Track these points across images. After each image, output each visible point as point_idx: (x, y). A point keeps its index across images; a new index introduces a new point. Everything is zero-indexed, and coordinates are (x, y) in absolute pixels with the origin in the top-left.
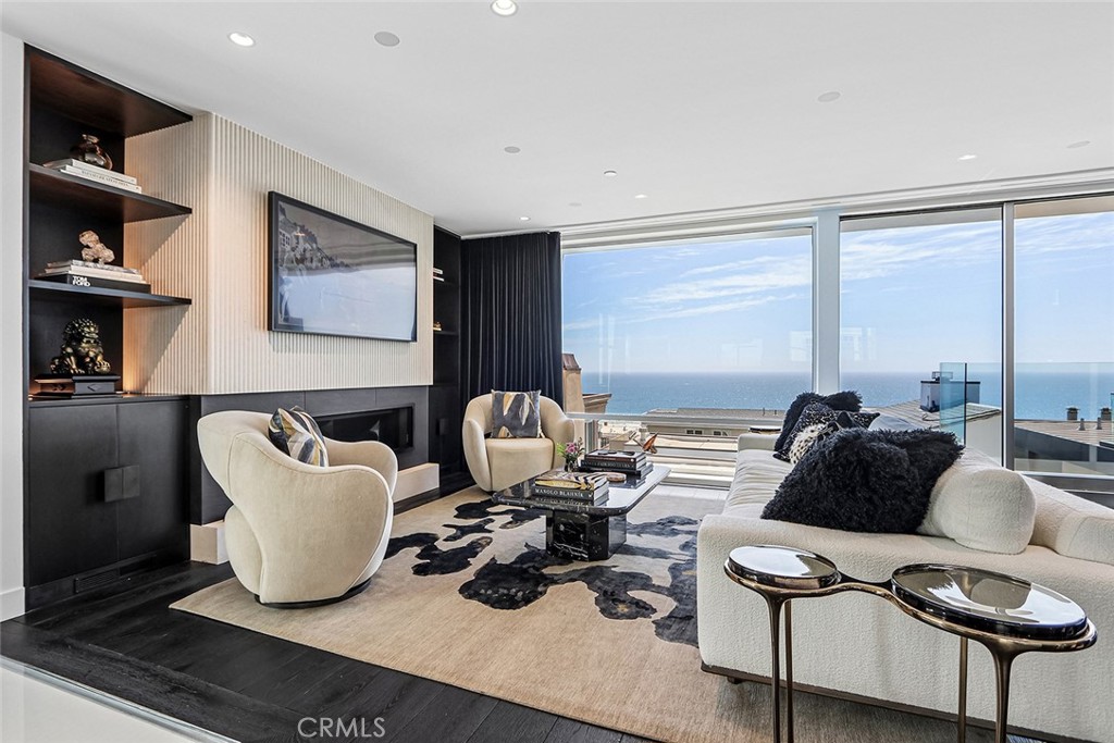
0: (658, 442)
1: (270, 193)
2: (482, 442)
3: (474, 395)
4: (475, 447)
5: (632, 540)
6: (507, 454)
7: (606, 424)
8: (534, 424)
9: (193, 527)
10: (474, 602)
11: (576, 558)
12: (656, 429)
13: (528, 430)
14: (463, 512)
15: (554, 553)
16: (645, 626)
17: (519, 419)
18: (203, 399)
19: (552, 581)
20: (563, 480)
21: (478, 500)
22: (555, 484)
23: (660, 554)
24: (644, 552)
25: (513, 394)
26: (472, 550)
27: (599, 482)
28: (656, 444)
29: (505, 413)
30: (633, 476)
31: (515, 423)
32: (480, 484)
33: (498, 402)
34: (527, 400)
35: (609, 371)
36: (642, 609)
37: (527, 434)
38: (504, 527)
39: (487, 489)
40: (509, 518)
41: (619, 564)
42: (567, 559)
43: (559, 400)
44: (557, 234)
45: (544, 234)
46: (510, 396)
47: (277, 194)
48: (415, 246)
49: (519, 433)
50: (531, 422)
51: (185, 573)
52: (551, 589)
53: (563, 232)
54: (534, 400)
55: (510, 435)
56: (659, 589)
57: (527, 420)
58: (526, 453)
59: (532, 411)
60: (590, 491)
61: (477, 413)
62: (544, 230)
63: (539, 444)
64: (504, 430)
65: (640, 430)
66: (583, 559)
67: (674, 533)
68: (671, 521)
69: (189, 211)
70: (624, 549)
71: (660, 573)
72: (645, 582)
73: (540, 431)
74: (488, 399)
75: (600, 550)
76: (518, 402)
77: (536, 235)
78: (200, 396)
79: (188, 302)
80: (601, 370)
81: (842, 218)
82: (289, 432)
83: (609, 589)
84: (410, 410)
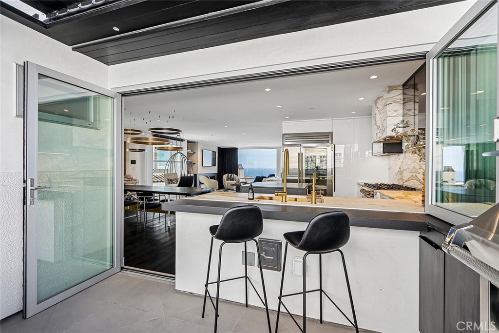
1: (203, 149)
2: (226, 182)
3: (225, 174)
4: (225, 182)
6: (230, 183)
13: (233, 180)
17: (231, 178)
18: (197, 174)
29: (229, 177)
32: (226, 188)
33: (228, 175)
34: (233, 175)
43: (237, 175)
44: (237, 148)
46: (230, 175)
48: (215, 152)
49: (231, 180)
58: (232, 183)
61: (225, 177)
63: (235, 182)
64: (229, 180)
69: (195, 153)
74: (227, 175)
76: (231, 175)
77: (234, 148)
79: (195, 163)
84: (214, 177)
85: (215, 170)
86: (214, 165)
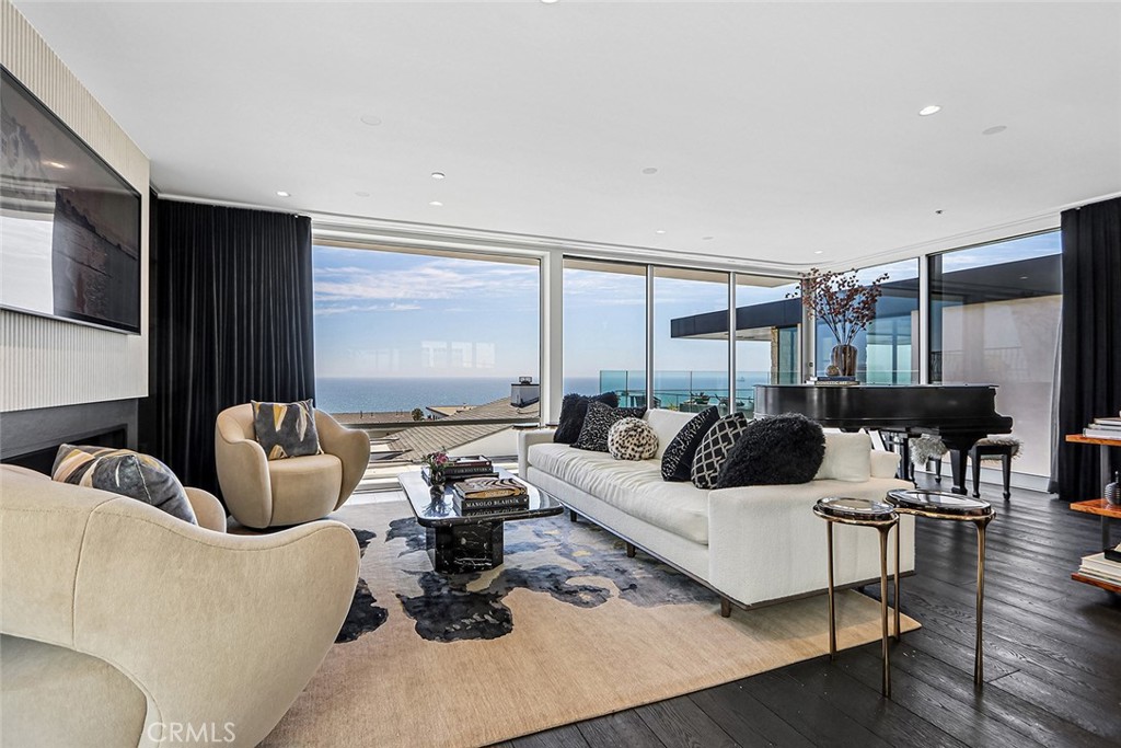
2: (267, 466)
8: (313, 440)
22: (487, 495)
25: (284, 405)
29: (278, 428)
31: (292, 439)
36: (595, 590)
37: (304, 452)
42: (470, 570)
45: (290, 217)
46: (281, 408)
48: (139, 198)
49: (296, 451)
52: (506, 604)
53: (315, 218)
54: (310, 410)
55: (285, 455)
56: (581, 572)
57: (306, 435)
59: (309, 425)
60: (524, 495)
61: (233, 425)
62: (291, 211)
63: (320, 463)
64: (278, 449)
71: (561, 561)
72: (564, 572)
73: (319, 447)
74: (247, 410)
75: (499, 555)
76: (292, 414)
77: (282, 215)
81: (565, 256)
83: (550, 585)
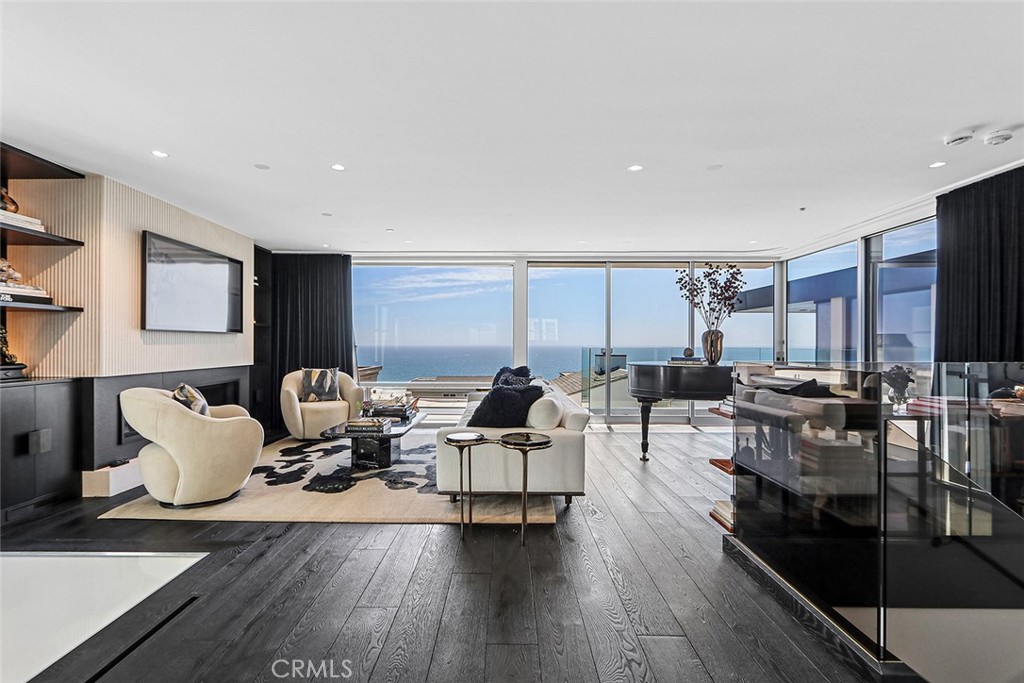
0: (420, 403)
1: (144, 232)
2: (298, 405)
4: (292, 408)
5: (403, 457)
6: (317, 412)
7: (375, 392)
8: (335, 391)
9: (85, 474)
10: (314, 493)
11: (371, 468)
12: (418, 394)
13: (331, 396)
14: (285, 452)
15: (357, 466)
16: (413, 491)
17: (324, 388)
18: (95, 380)
19: (359, 479)
20: (363, 422)
21: (295, 446)
22: (360, 424)
23: (422, 462)
24: (411, 462)
25: (318, 371)
26: (303, 471)
27: (387, 422)
28: (418, 405)
29: (313, 384)
30: (405, 419)
31: (321, 390)
32: (295, 434)
33: (308, 376)
34: (329, 375)
35: (383, 344)
36: (411, 484)
37: (329, 398)
38: (319, 458)
39: (301, 438)
40: (321, 453)
41: (396, 468)
42: (365, 468)
43: (350, 373)
44: (349, 256)
45: (339, 256)
46: (316, 372)
47: (151, 233)
48: (241, 263)
49: (323, 397)
50: (332, 390)
51: (76, 507)
52: (358, 483)
53: (353, 255)
54: (335, 374)
55: (317, 399)
56: (420, 476)
57: (329, 388)
58: (329, 411)
59: (333, 382)
60: (381, 426)
61: (291, 383)
62: (339, 253)
63: (339, 405)
64: (313, 396)
65: (407, 395)
66: (376, 468)
67: (429, 452)
68: (427, 447)
69: (82, 244)
70: (399, 462)
71: (421, 470)
72: (412, 475)
73: (339, 396)
74: (300, 374)
75: (385, 462)
76: (323, 376)
77: (333, 255)
78: (92, 378)
79: (81, 310)
80: (376, 344)
81: (528, 262)
82: (192, 399)
83: (393, 479)
84: (236, 384)
85: (240, 352)
86: (236, 327)
